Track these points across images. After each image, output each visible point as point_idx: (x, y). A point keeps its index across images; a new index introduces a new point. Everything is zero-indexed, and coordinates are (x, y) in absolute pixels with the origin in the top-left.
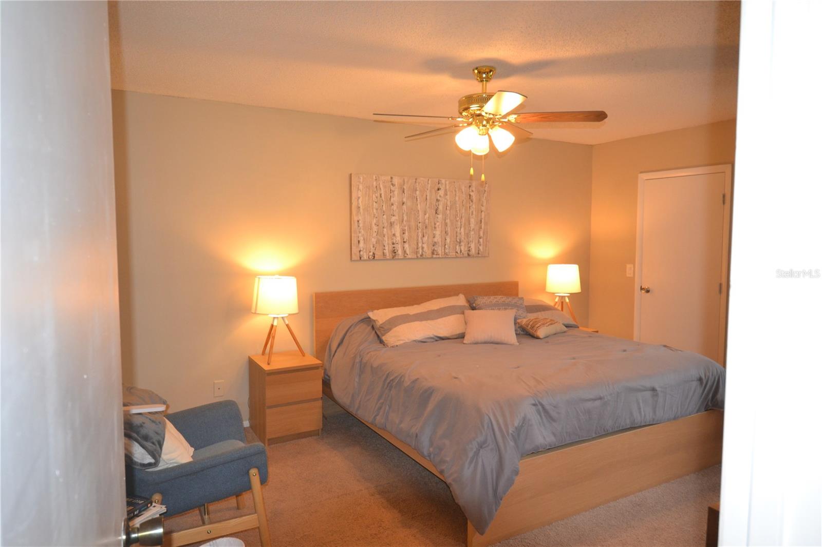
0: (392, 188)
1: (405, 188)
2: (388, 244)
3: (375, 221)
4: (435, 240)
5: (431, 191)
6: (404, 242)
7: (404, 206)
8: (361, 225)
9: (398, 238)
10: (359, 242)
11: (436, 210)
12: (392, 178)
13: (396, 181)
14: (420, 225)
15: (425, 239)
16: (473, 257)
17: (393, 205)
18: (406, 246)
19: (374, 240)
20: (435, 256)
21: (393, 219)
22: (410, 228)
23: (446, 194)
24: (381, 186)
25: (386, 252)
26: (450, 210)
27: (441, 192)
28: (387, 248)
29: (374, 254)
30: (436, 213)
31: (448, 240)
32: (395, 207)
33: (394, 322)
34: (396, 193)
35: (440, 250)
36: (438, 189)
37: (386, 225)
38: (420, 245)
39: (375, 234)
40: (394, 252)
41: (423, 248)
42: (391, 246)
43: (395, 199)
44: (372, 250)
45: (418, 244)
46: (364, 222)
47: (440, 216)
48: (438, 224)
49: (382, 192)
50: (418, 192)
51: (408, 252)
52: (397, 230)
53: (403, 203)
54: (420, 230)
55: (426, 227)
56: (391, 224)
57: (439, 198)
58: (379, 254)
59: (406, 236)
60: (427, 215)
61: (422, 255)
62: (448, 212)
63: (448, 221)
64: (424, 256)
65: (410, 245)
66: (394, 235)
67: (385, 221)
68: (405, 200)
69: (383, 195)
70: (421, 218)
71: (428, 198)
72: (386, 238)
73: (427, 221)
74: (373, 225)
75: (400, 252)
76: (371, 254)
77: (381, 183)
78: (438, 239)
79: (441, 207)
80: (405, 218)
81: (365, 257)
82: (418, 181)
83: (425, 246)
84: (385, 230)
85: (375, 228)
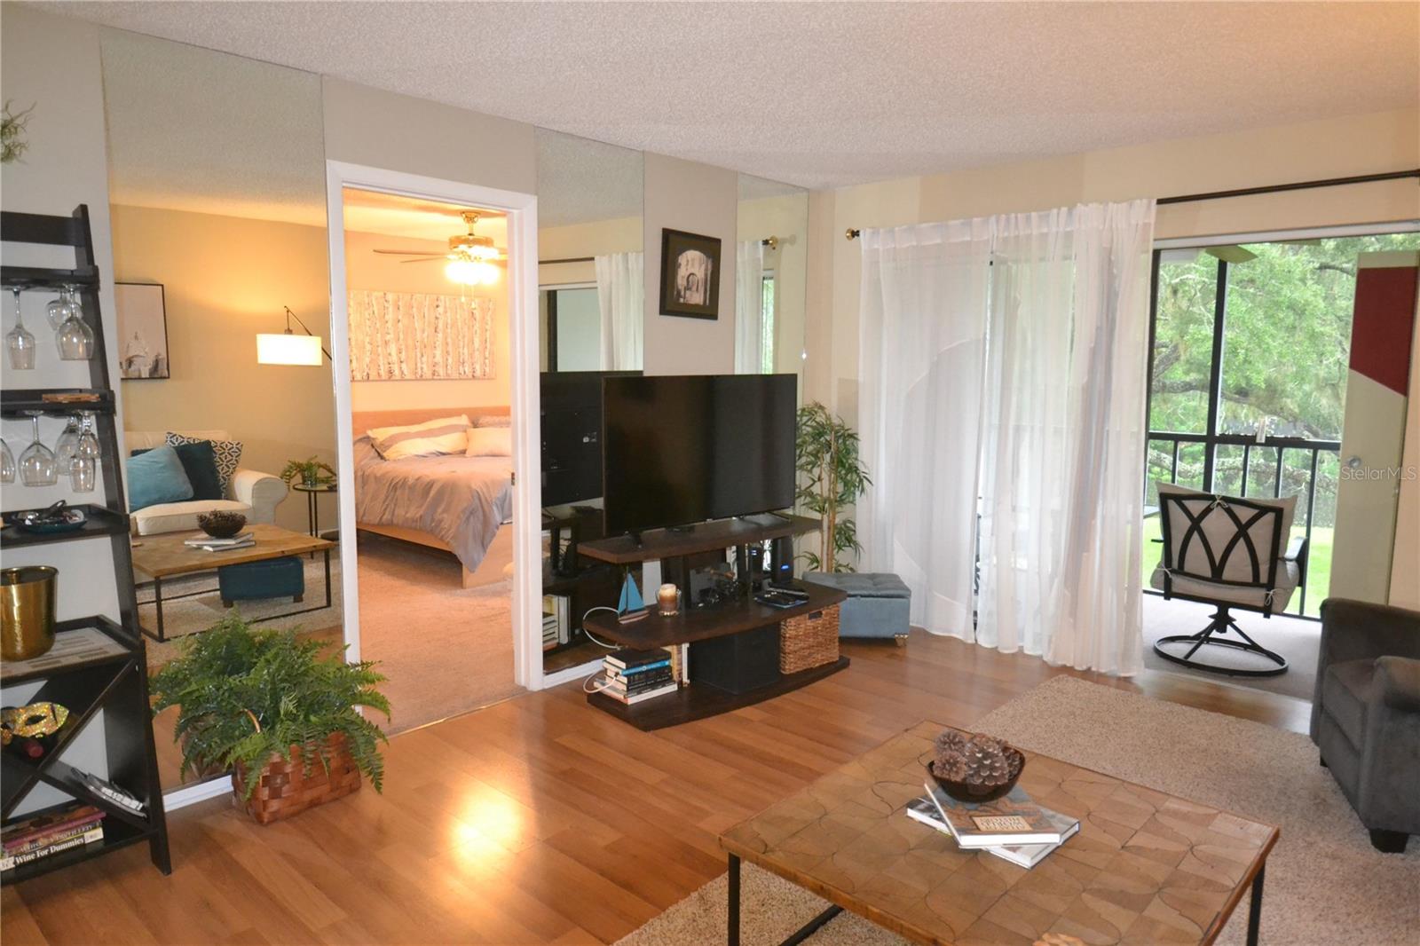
0: (386, 305)
1: (400, 303)
2: (384, 364)
3: (367, 339)
4: (436, 360)
5: (429, 309)
6: (401, 362)
7: (400, 324)
8: (353, 343)
9: (394, 358)
10: (351, 361)
11: (436, 328)
12: (385, 294)
13: (390, 297)
14: (418, 344)
15: (424, 359)
16: (479, 379)
17: (387, 322)
18: (404, 366)
19: (367, 360)
20: (435, 377)
21: (388, 337)
22: (407, 347)
23: (446, 312)
24: (374, 302)
25: (382, 372)
26: (451, 328)
27: (441, 310)
28: (382, 368)
29: (368, 374)
30: (436, 331)
31: (450, 361)
32: (389, 325)
33: (394, 440)
34: (390, 309)
35: (441, 371)
36: (437, 306)
37: (380, 344)
38: (419, 365)
39: (368, 354)
40: (391, 372)
41: (422, 368)
42: (387, 366)
43: (390, 316)
44: (367, 370)
45: (416, 365)
46: (356, 340)
47: (440, 335)
48: (438, 343)
49: (375, 309)
50: (414, 310)
51: (406, 372)
52: (393, 349)
53: (399, 321)
54: (418, 350)
55: (425, 347)
56: (386, 343)
57: (438, 316)
58: (373, 375)
59: (403, 356)
60: (426, 334)
61: (422, 376)
62: (449, 330)
63: (449, 340)
64: (424, 377)
65: (407, 365)
66: (390, 354)
67: (379, 339)
68: (400, 317)
69: (376, 312)
70: (418, 337)
71: (426, 315)
72: (381, 358)
73: (426, 340)
74: (366, 344)
75: (397, 372)
76: (365, 374)
77: (374, 299)
78: (439, 358)
79: (441, 326)
80: (401, 336)
81: (358, 377)
82: (414, 297)
83: (425, 366)
84: (380, 349)
85: (368, 347)
